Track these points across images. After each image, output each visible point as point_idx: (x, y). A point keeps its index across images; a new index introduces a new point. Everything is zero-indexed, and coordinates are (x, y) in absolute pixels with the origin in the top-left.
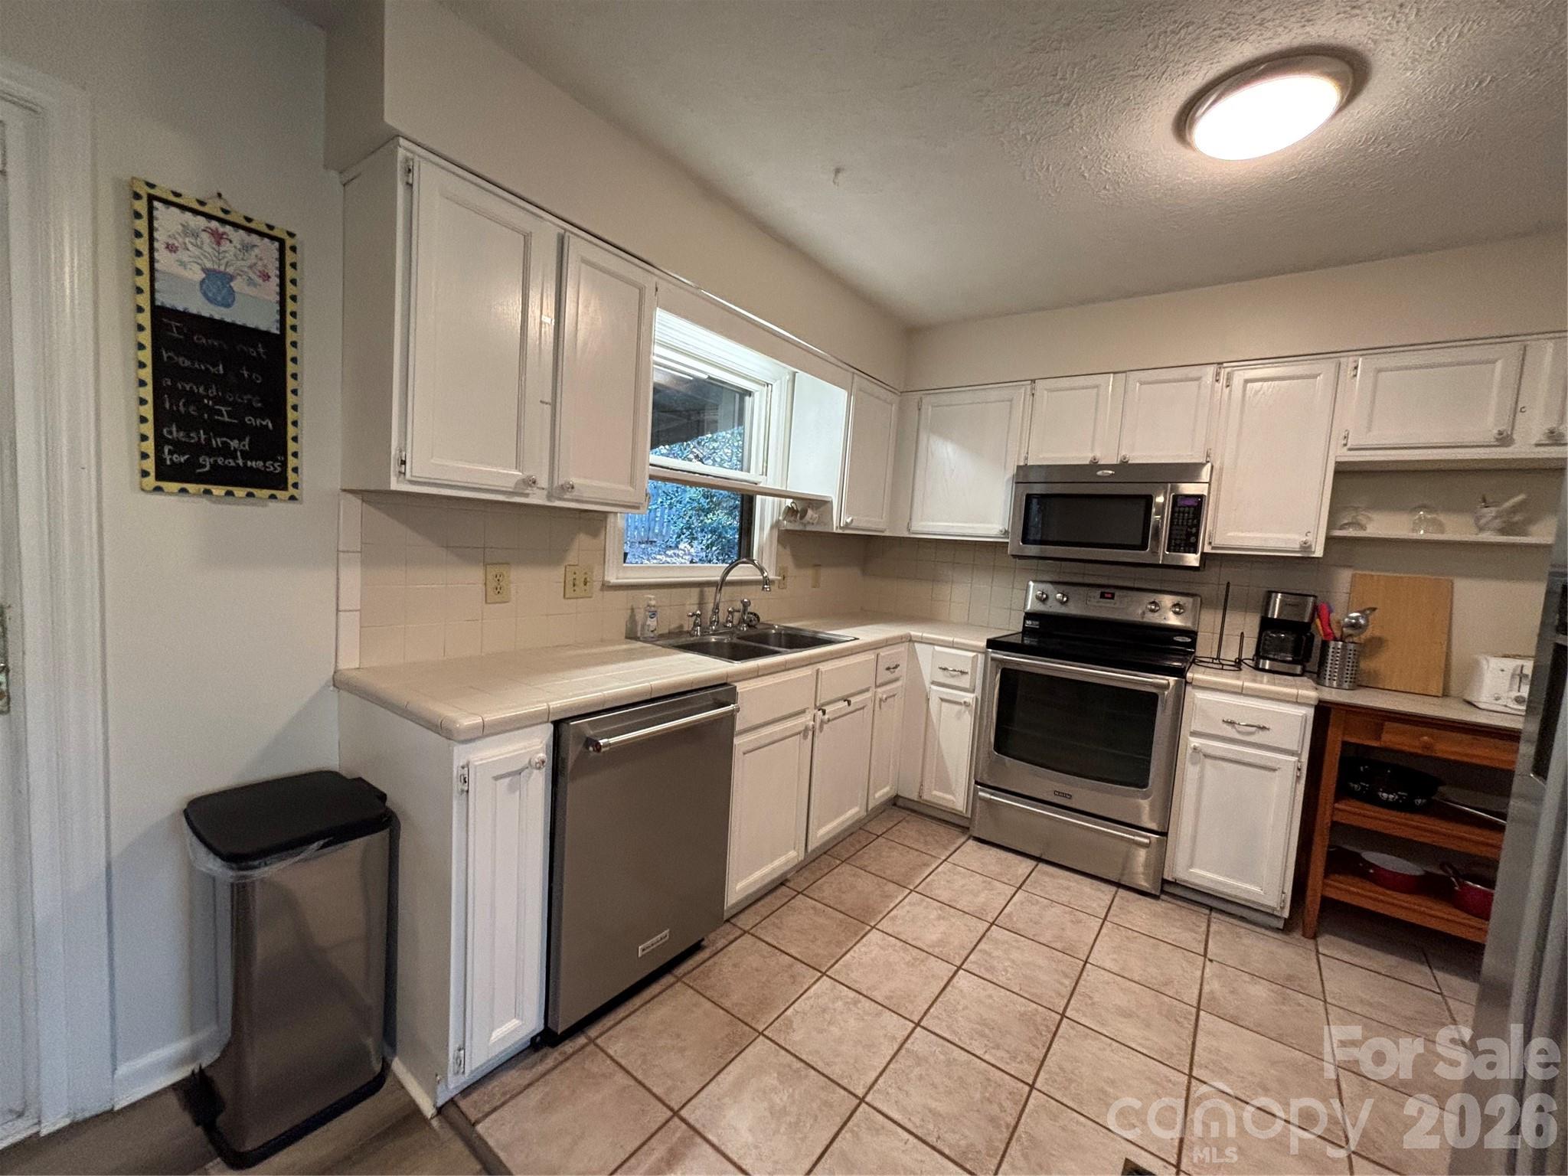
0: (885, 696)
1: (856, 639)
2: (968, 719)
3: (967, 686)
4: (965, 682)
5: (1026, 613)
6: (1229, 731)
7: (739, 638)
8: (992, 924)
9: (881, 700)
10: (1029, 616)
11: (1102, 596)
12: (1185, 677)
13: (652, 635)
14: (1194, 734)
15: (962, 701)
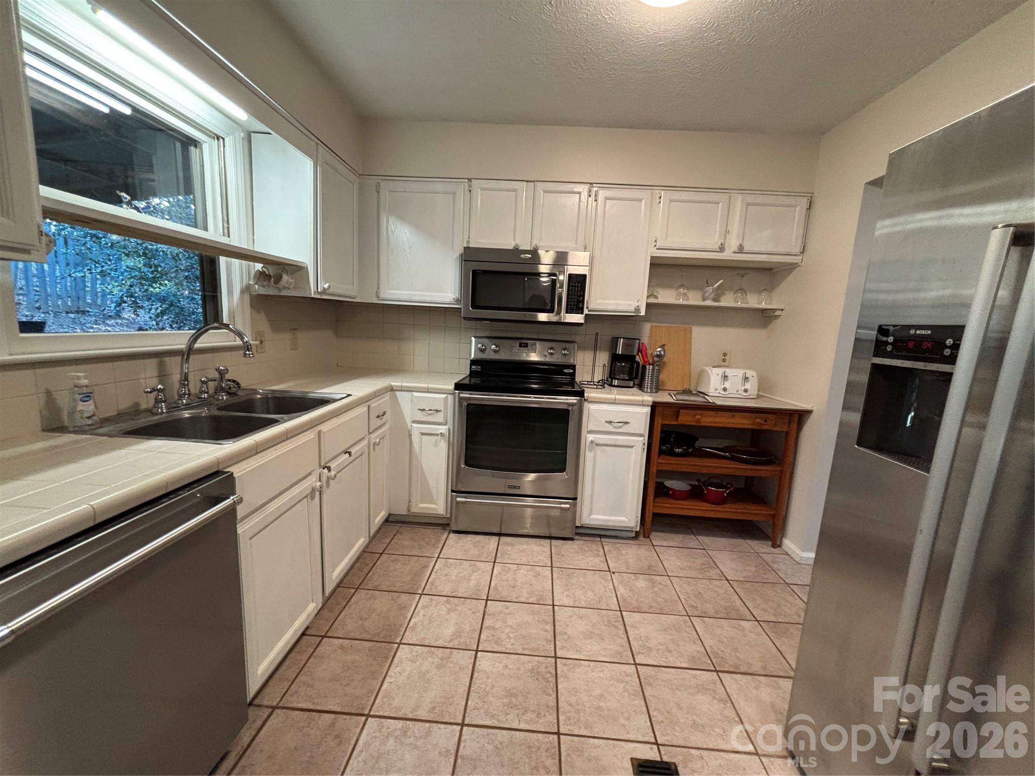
0: (378, 440)
1: (349, 395)
2: (443, 445)
3: (442, 420)
4: (440, 417)
5: (471, 361)
6: (610, 428)
7: (218, 409)
8: (487, 600)
9: (374, 444)
10: (473, 362)
11: (521, 346)
12: (584, 397)
13: (90, 422)
14: (590, 432)
15: (439, 432)
